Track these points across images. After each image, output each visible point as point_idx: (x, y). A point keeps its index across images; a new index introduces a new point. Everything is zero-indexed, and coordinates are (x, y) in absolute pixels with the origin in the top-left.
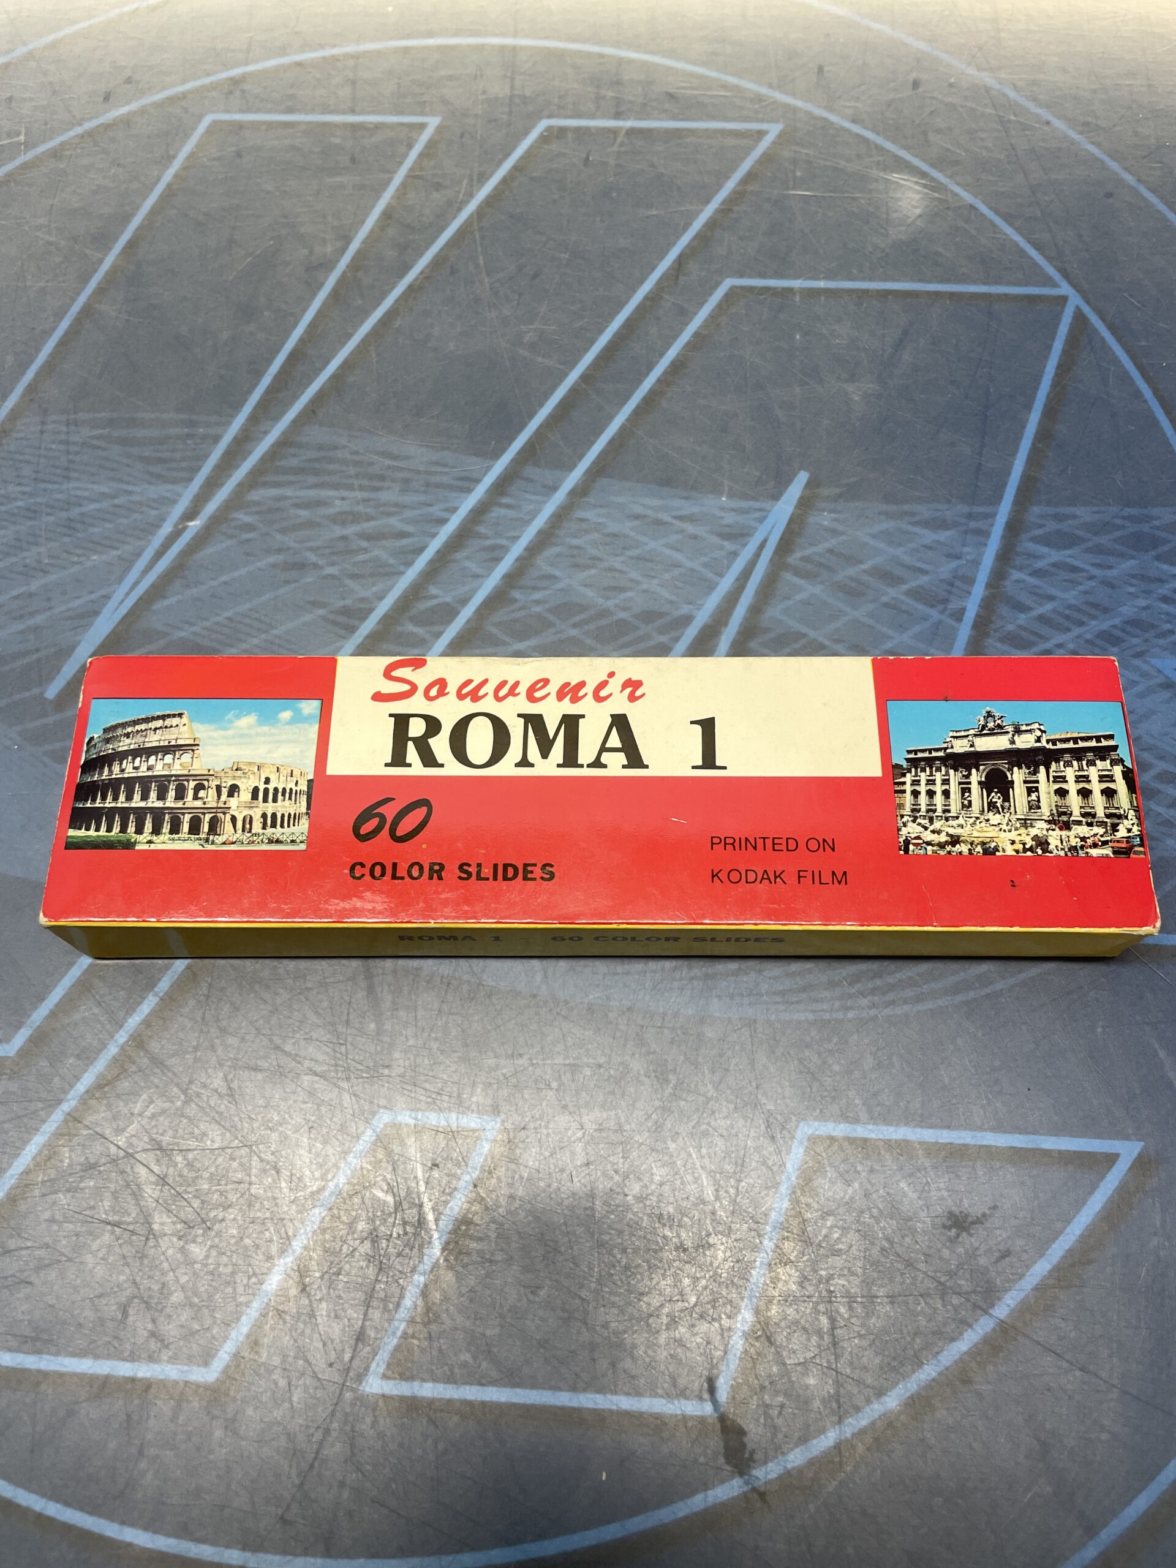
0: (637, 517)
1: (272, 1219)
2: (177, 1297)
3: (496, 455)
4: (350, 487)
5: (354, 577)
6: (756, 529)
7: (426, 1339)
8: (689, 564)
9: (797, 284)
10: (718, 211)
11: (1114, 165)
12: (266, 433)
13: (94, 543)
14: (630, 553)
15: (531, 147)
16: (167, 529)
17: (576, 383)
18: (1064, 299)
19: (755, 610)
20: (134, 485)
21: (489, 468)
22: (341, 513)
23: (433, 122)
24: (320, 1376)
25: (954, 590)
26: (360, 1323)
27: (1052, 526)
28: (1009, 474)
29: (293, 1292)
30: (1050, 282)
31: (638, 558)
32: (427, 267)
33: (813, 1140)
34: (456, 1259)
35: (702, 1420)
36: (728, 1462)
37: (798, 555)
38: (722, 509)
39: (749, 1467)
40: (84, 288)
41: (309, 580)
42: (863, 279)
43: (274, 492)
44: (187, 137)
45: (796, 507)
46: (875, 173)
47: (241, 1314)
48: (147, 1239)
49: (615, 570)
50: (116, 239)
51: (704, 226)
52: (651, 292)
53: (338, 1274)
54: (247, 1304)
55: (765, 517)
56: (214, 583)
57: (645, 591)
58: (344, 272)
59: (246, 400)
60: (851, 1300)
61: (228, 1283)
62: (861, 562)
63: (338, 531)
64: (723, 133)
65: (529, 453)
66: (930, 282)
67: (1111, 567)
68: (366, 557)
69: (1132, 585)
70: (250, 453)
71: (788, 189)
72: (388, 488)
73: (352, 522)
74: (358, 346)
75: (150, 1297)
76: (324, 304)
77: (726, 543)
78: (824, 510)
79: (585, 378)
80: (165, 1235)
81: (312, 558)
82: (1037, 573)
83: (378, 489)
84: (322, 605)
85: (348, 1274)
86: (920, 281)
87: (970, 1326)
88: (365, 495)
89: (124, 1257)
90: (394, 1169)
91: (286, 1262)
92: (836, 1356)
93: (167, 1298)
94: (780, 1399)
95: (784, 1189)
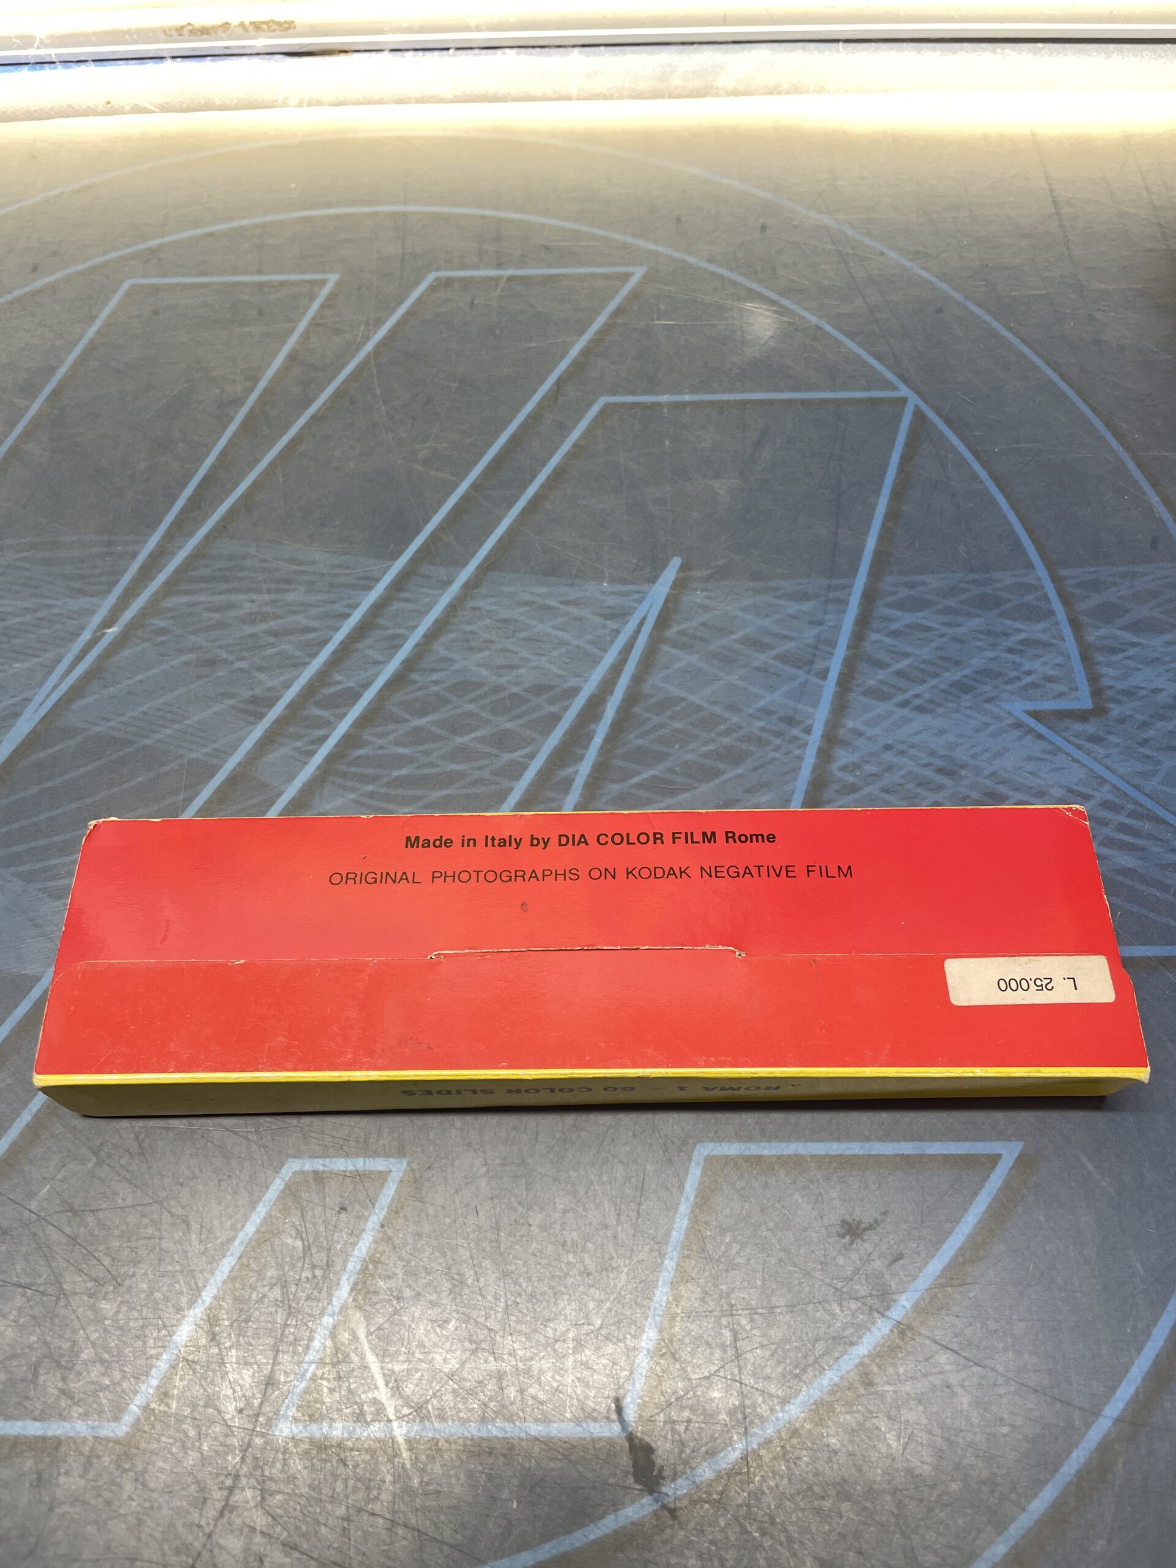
0: (526, 604)
1: (182, 1272)
2: (87, 1354)
3: (395, 556)
4: (259, 591)
5: (260, 669)
6: (635, 609)
7: (334, 1379)
8: (576, 642)
9: (664, 398)
10: (592, 341)
11: (943, 286)
12: (180, 548)
13: (16, 652)
14: (522, 635)
15: (422, 295)
16: (86, 636)
17: (467, 491)
18: (904, 400)
19: (638, 679)
20: (56, 599)
21: (388, 568)
22: (251, 614)
23: (333, 279)
24: (230, 1423)
25: (817, 652)
26: (269, 1367)
27: (904, 592)
28: (863, 550)
29: (203, 1341)
30: (889, 385)
31: (528, 639)
32: (329, 399)
33: (709, 1160)
34: (364, 1299)
35: (610, 1441)
36: (637, 1481)
37: (675, 628)
38: (603, 593)
39: (658, 1484)
40: (10, 432)
41: (220, 674)
42: (724, 392)
43: (186, 599)
44: (108, 298)
45: (672, 588)
46: (729, 302)
47: (151, 1366)
48: (58, 1299)
49: (508, 651)
50: (42, 388)
51: (579, 354)
52: (533, 411)
53: (247, 1321)
54: (158, 1357)
55: (643, 598)
56: (130, 682)
57: (535, 668)
58: (253, 408)
59: (161, 520)
60: (753, 1311)
61: (138, 1337)
62: (732, 633)
63: (248, 630)
64: (594, 276)
65: (425, 553)
66: (782, 391)
67: (960, 625)
68: (274, 650)
69: (979, 640)
70: (164, 566)
71: (653, 320)
72: (294, 590)
73: (261, 621)
74: (266, 469)
75: (62, 1356)
76: (235, 435)
77: (608, 622)
78: (696, 589)
79: (475, 486)
80: (76, 1294)
81: (224, 655)
82: (894, 634)
83: (285, 591)
84: (233, 696)
85: (257, 1320)
86: (775, 390)
87: (869, 1330)
88: (273, 597)
89: (35, 1318)
90: (303, 1216)
91: (196, 1313)
92: (740, 1368)
93: (77, 1355)
94: (686, 1414)
95: (684, 1209)
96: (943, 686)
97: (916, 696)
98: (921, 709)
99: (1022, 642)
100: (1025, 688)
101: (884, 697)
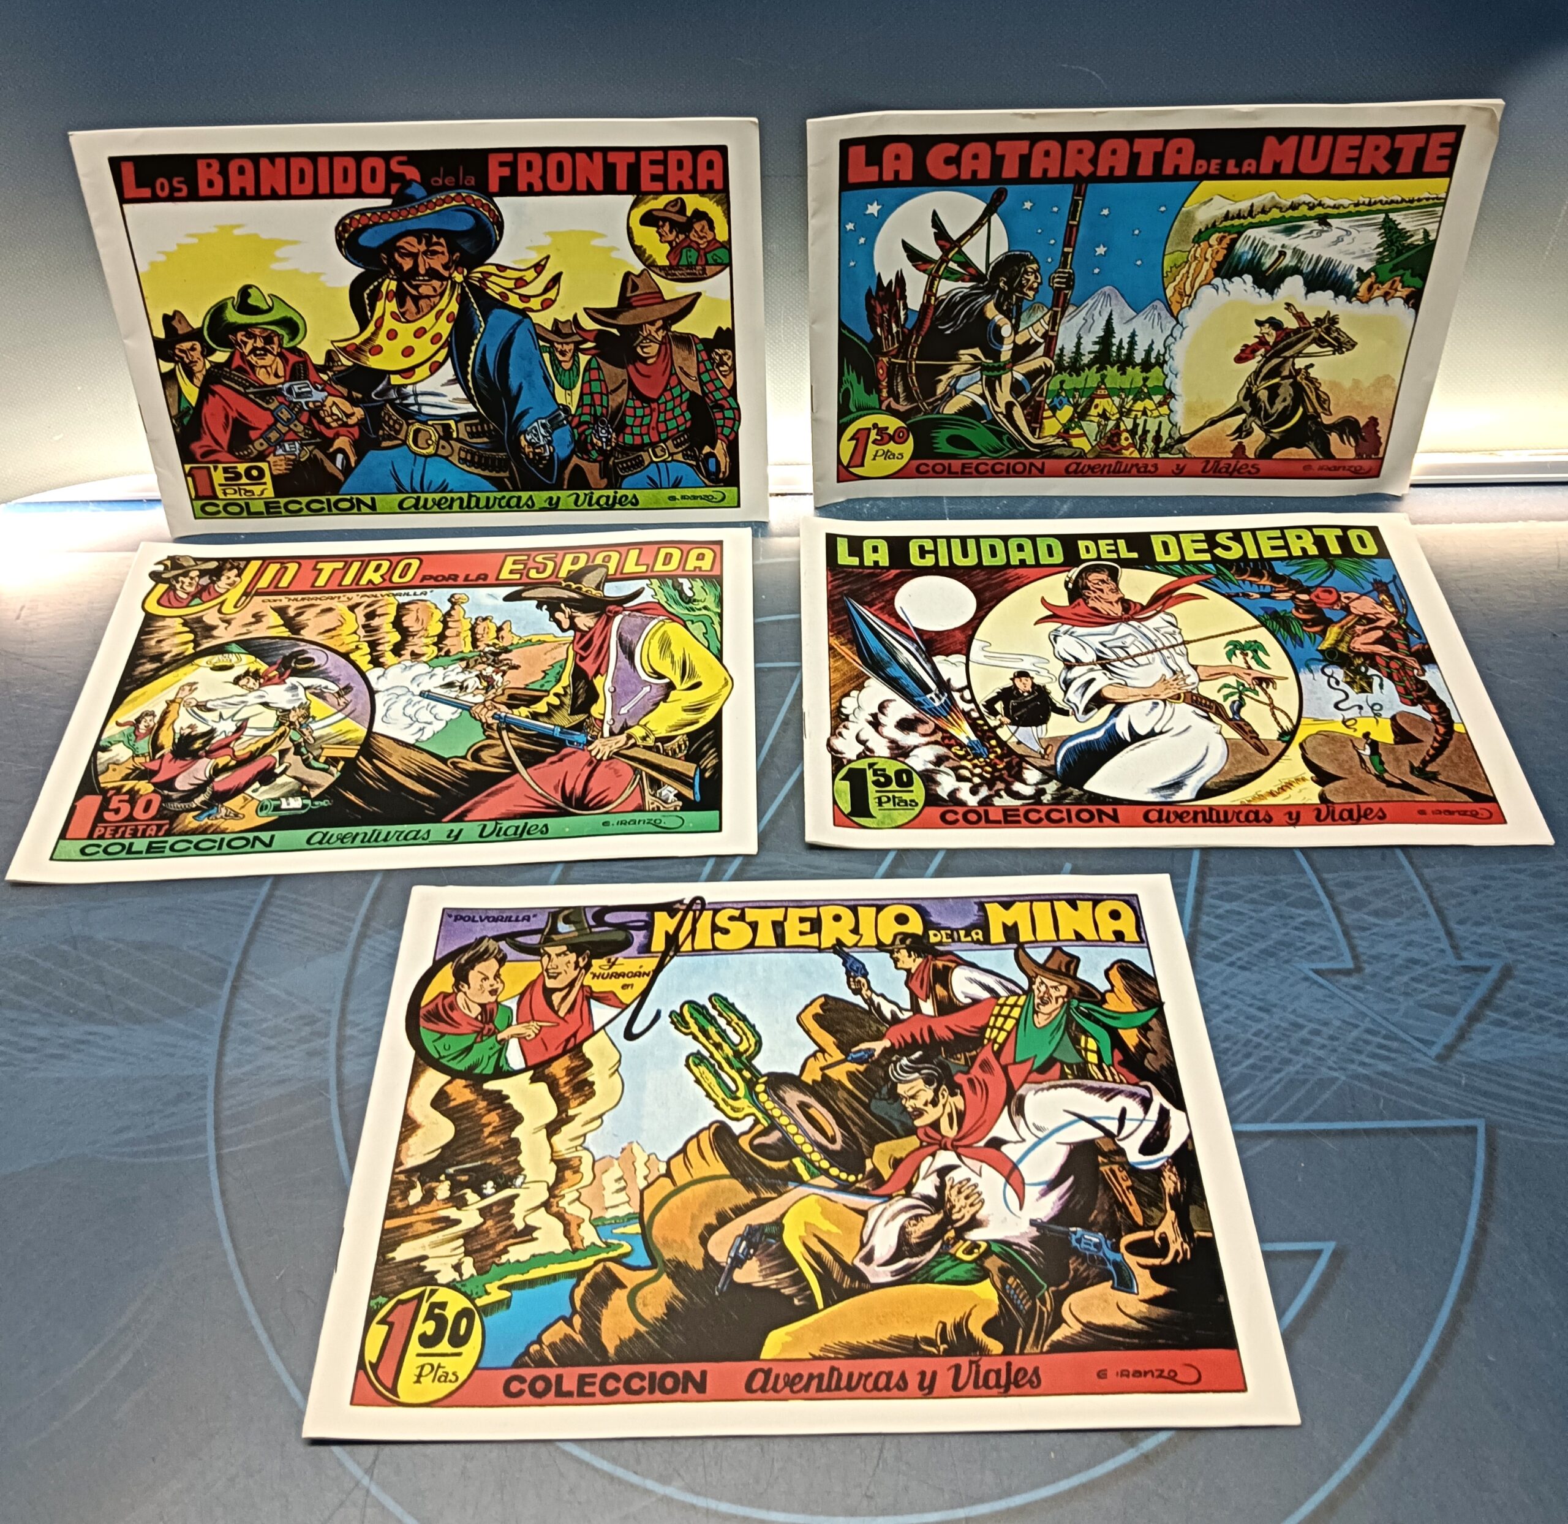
96: (1255, 952)
97: (1239, 959)
98: (1242, 968)
99: (1303, 923)
100: (1309, 954)
101: (1218, 959)
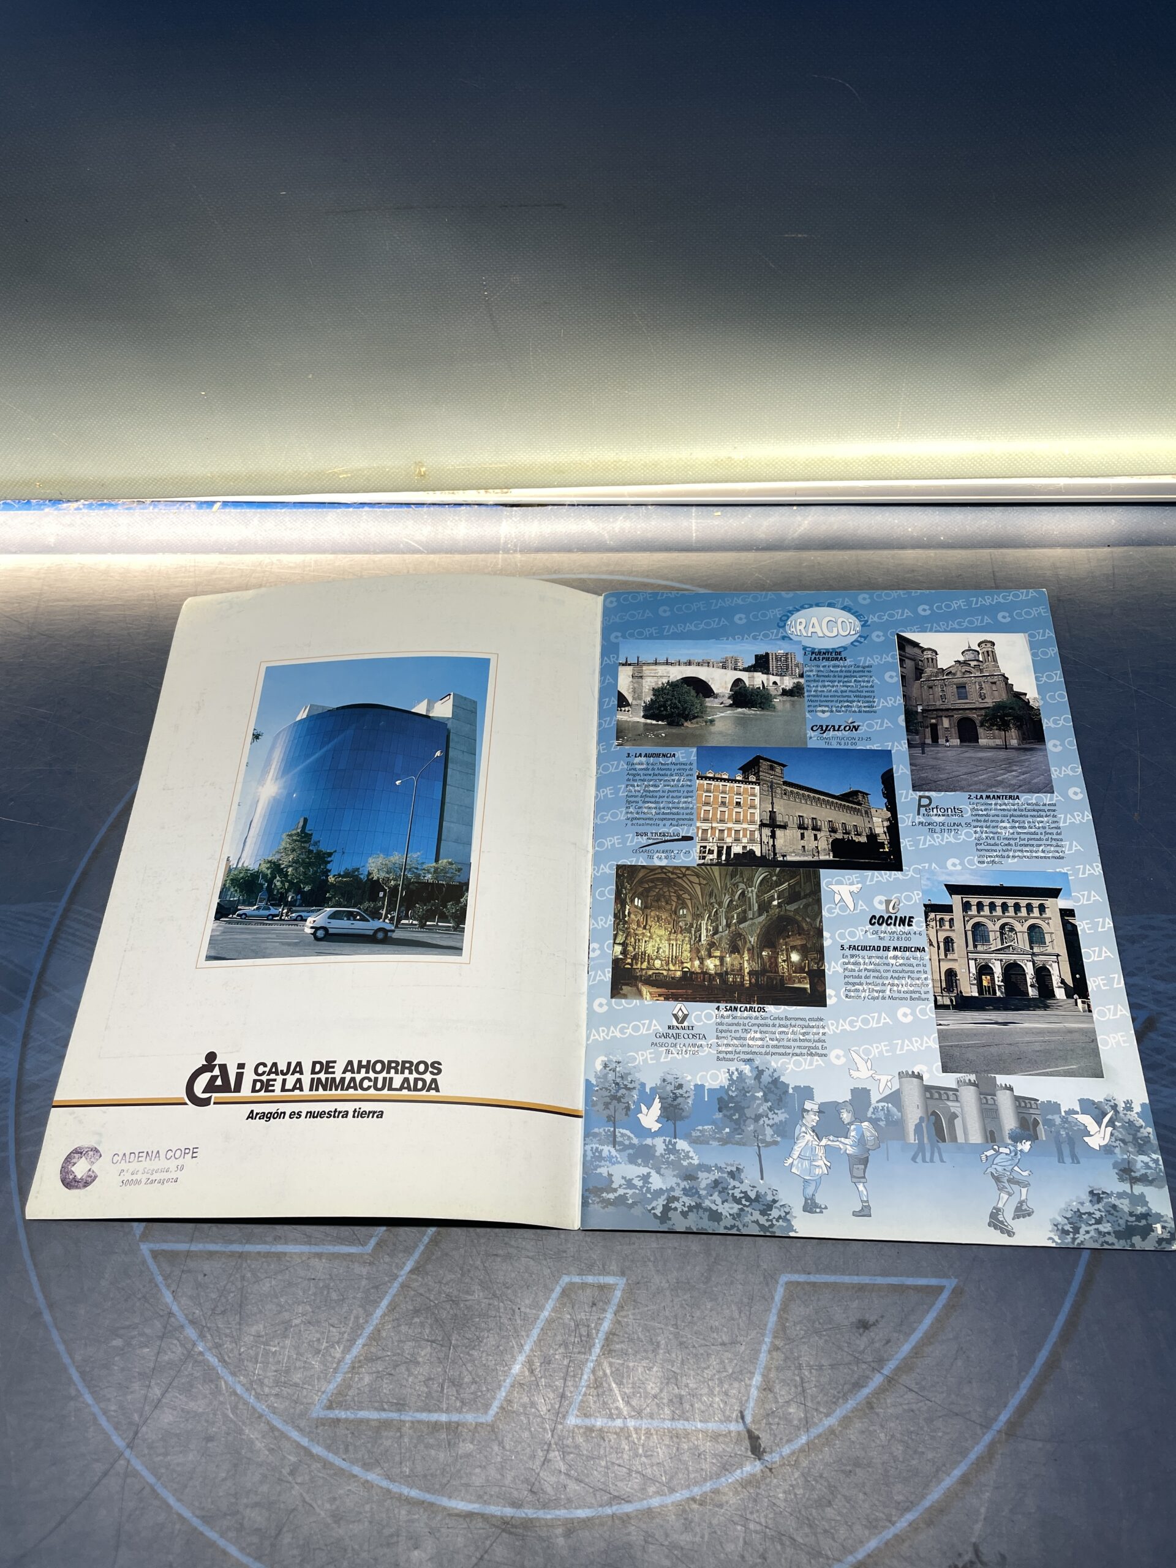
1: (513, 1335)
2: (468, 1378)
7: (596, 1396)
24: (544, 1416)
26: (562, 1388)
29: (527, 1373)
33: (788, 1284)
34: (608, 1353)
35: (739, 1433)
36: (752, 1453)
39: (763, 1455)
47: (501, 1386)
48: (450, 1348)
53: (548, 1363)
54: (504, 1381)
60: (811, 1367)
61: (493, 1370)
75: (455, 1379)
80: (459, 1346)
85: (554, 1363)
87: (872, 1379)
89: (439, 1358)
90: (573, 1307)
91: (521, 1358)
92: (805, 1397)
93: (463, 1379)
94: (777, 1420)
95: (774, 1311)
